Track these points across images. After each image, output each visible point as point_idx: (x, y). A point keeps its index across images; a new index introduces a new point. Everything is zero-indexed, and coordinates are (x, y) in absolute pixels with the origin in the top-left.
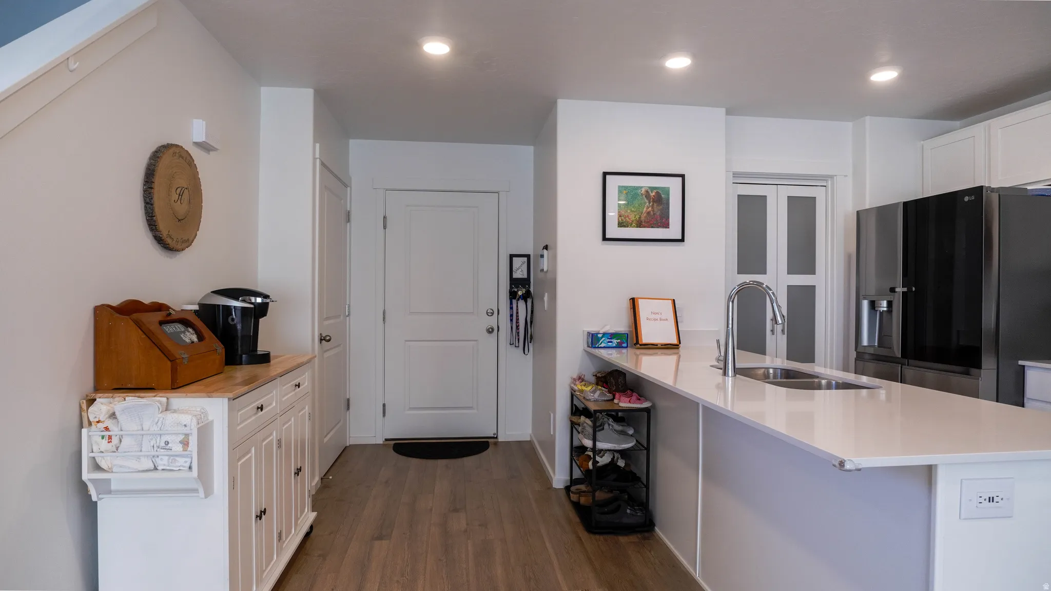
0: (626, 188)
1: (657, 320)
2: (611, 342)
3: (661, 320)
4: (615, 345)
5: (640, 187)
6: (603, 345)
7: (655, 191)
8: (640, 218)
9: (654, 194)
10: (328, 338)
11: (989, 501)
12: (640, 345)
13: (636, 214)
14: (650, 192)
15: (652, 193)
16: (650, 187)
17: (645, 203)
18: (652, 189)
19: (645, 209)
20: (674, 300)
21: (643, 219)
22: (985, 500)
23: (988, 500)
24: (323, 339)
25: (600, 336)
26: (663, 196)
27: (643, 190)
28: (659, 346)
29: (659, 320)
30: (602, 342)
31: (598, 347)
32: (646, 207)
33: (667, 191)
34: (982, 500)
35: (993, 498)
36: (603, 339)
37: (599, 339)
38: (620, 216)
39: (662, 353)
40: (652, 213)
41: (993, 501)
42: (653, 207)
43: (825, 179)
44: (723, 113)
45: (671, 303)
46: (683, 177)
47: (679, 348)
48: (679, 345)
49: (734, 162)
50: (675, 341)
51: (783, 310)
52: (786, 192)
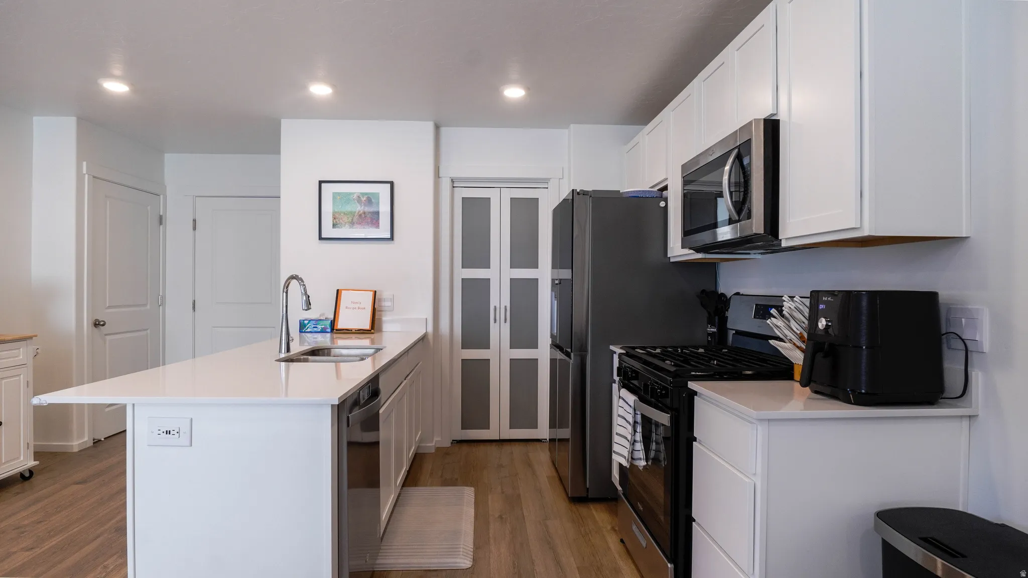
0: (339, 194)
1: (355, 308)
2: (316, 327)
3: (359, 308)
4: (319, 330)
5: (352, 193)
6: (309, 330)
7: (366, 196)
8: (352, 220)
9: (365, 199)
10: (102, 323)
11: (167, 434)
12: (337, 330)
13: (349, 216)
14: (361, 197)
15: (363, 198)
16: (361, 193)
17: (358, 206)
18: (363, 194)
19: (358, 212)
20: (375, 291)
21: (355, 219)
22: (163, 432)
23: (165, 432)
24: (97, 324)
25: (306, 322)
26: (372, 200)
27: (355, 196)
28: (354, 331)
29: (357, 308)
30: (308, 328)
31: (305, 332)
33: (377, 196)
34: (159, 432)
35: (170, 431)
36: (309, 325)
37: (305, 325)
38: (335, 219)
39: (356, 338)
40: (363, 214)
41: (170, 434)
42: (364, 210)
43: (546, 181)
44: (430, 126)
45: (371, 294)
46: (392, 183)
47: (372, 333)
48: (372, 331)
49: (453, 168)
50: (367, 326)
51: (506, 301)
52: (509, 194)
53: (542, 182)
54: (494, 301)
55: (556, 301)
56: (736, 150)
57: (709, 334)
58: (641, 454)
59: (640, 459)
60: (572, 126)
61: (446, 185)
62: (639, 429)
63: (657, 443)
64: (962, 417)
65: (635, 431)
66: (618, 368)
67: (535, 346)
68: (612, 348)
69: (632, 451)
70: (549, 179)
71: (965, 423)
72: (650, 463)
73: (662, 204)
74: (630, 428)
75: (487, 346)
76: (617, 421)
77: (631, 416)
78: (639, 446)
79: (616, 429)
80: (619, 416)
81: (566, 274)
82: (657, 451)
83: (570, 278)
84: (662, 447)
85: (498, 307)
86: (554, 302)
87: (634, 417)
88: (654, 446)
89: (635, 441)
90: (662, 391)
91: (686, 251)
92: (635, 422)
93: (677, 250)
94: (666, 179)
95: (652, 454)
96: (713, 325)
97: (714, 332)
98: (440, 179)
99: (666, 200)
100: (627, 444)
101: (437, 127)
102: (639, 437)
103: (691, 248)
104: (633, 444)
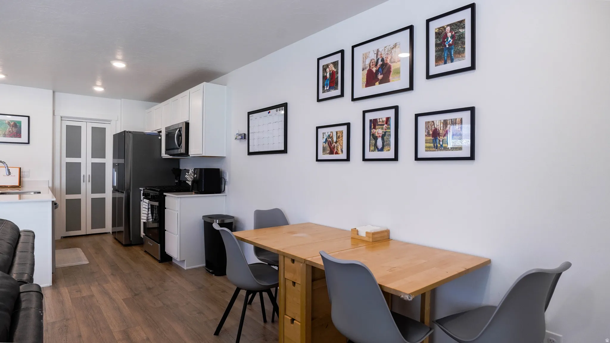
8: (5, 133)
9: (12, 123)
14: (11, 123)
16: (11, 121)
17: (8, 127)
18: (12, 121)
19: (8, 129)
20: (20, 168)
21: (6, 133)
26: (18, 124)
27: (7, 121)
28: (8, 187)
32: (9, 129)
33: (20, 122)
40: (12, 131)
42: (12, 128)
43: (110, 121)
44: (51, 92)
45: (18, 169)
46: (29, 117)
47: (20, 187)
48: (20, 186)
49: (62, 112)
50: (17, 184)
51: (89, 172)
52: (90, 125)
53: (109, 121)
54: (83, 173)
55: (116, 173)
56: (179, 129)
57: (176, 183)
58: (151, 217)
59: (150, 219)
60: (122, 99)
61: (58, 119)
62: (150, 210)
63: (156, 214)
64: (224, 195)
65: (149, 211)
66: (143, 193)
67: (104, 192)
68: (140, 189)
69: (148, 217)
70: (111, 120)
71: (225, 197)
72: (153, 220)
73: (160, 138)
74: (147, 210)
75: (79, 192)
76: (142, 209)
77: (147, 206)
78: (150, 215)
79: (142, 212)
80: (143, 208)
81: (122, 161)
82: (156, 217)
83: (124, 163)
84: (157, 215)
85: (85, 175)
86: (114, 173)
87: (148, 206)
88: (154, 215)
89: (149, 214)
90: (156, 196)
91: (167, 155)
92: (149, 208)
93: (164, 155)
94: (161, 129)
95: (154, 217)
96: (177, 180)
97: (177, 182)
98: (55, 116)
99: (161, 136)
100: (146, 215)
101: (54, 92)
102: (150, 212)
103: (168, 155)
104: (148, 215)
